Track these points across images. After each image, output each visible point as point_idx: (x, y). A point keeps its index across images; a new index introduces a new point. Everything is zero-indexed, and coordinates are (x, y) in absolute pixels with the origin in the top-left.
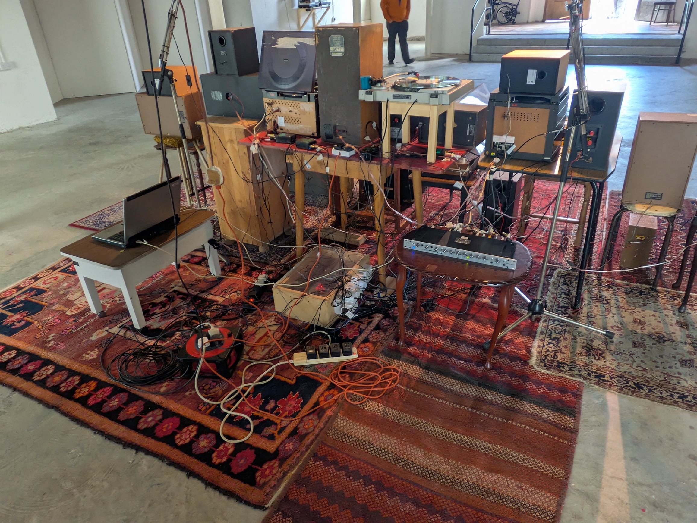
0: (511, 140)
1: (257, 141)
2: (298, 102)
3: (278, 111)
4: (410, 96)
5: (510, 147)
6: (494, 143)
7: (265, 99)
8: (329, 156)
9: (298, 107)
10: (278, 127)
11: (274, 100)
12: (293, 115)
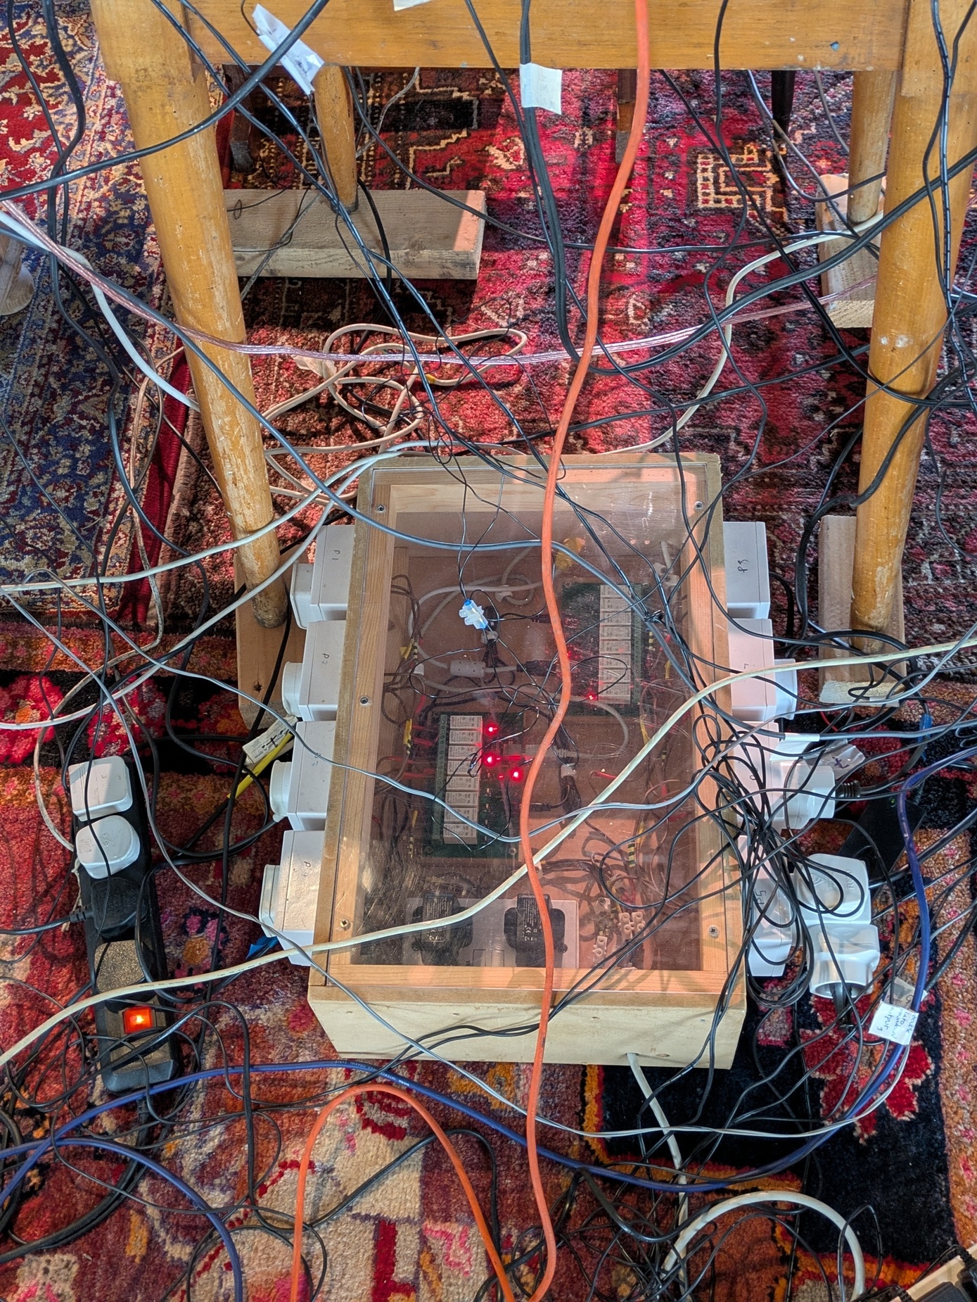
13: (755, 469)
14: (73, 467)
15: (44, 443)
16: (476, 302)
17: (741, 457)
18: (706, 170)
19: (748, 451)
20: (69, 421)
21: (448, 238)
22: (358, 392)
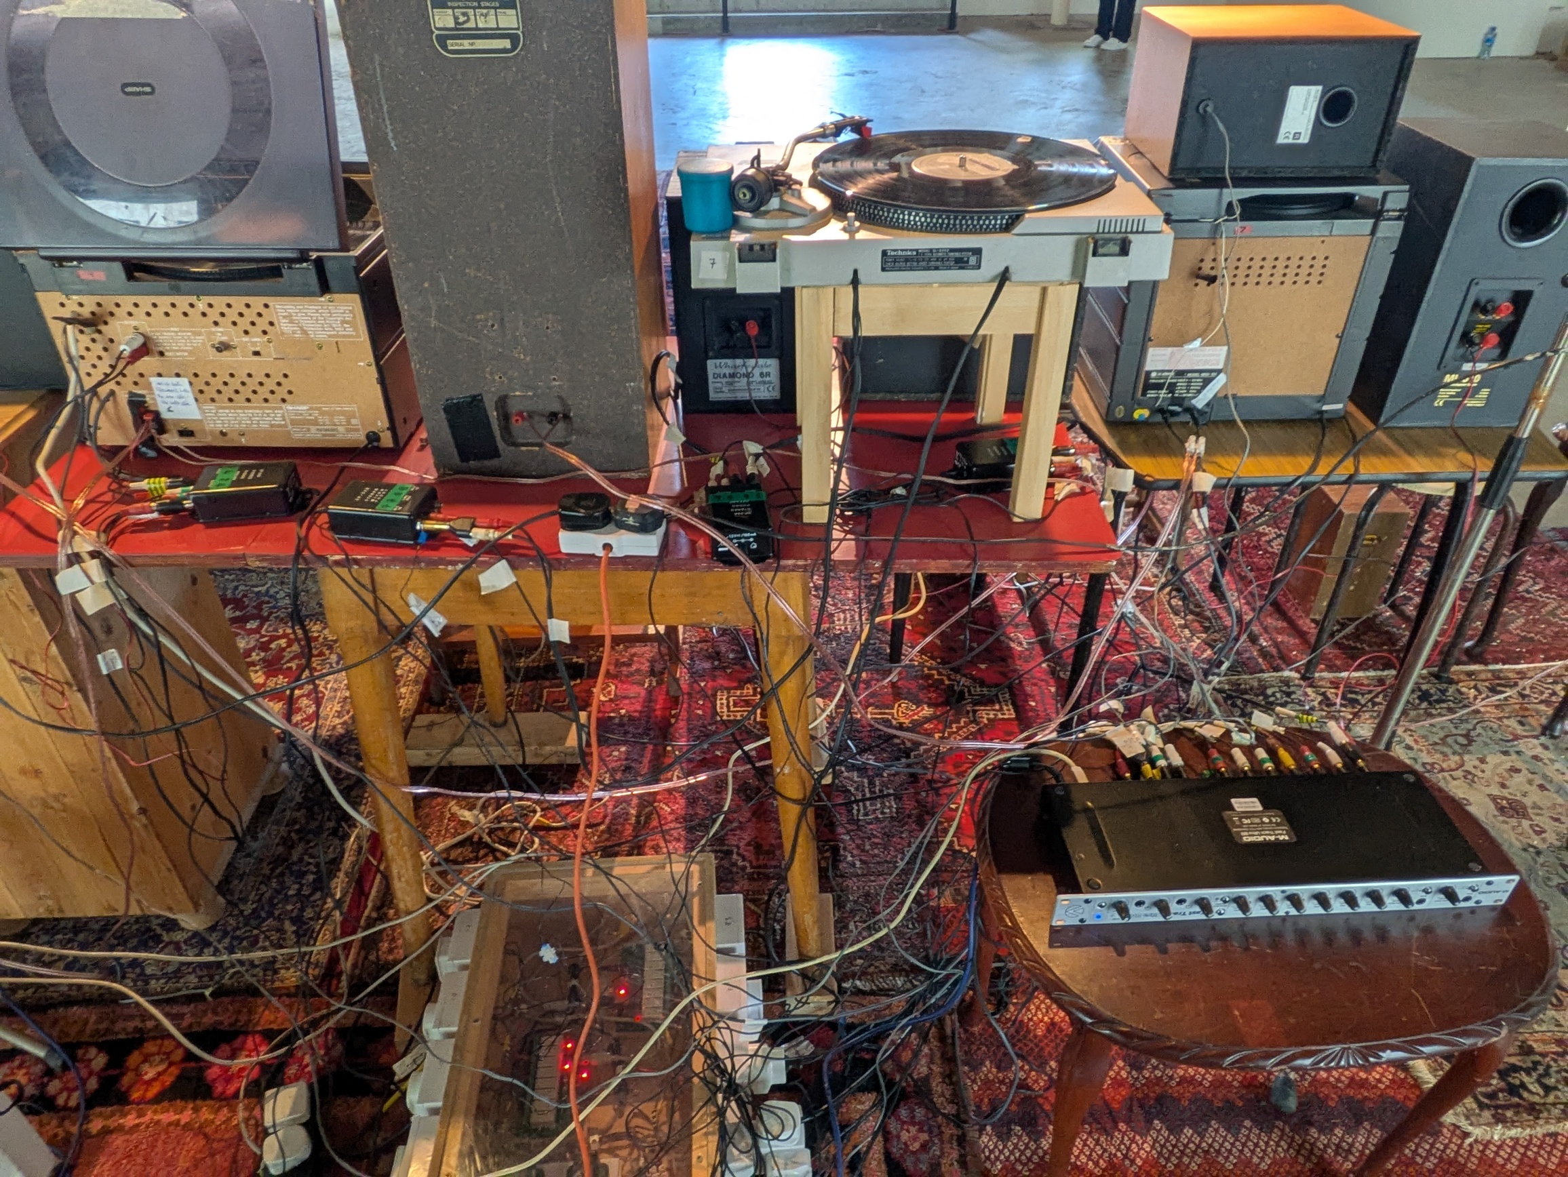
0: (1215, 357)
1: (85, 542)
2: (257, 302)
3: (144, 350)
4: (978, 252)
5: (1207, 382)
6: (1148, 373)
7: (51, 304)
8: (551, 561)
9: (262, 324)
10: (161, 426)
11: (108, 301)
12: (238, 360)
13: (749, 870)
14: (300, 890)
15: (282, 874)
16: (579, 776)
17: (740, 863)
18: (722, 701)
19: (744, 859)
20: (301, 860)
21: (563, 739)
22: (500, 833)
